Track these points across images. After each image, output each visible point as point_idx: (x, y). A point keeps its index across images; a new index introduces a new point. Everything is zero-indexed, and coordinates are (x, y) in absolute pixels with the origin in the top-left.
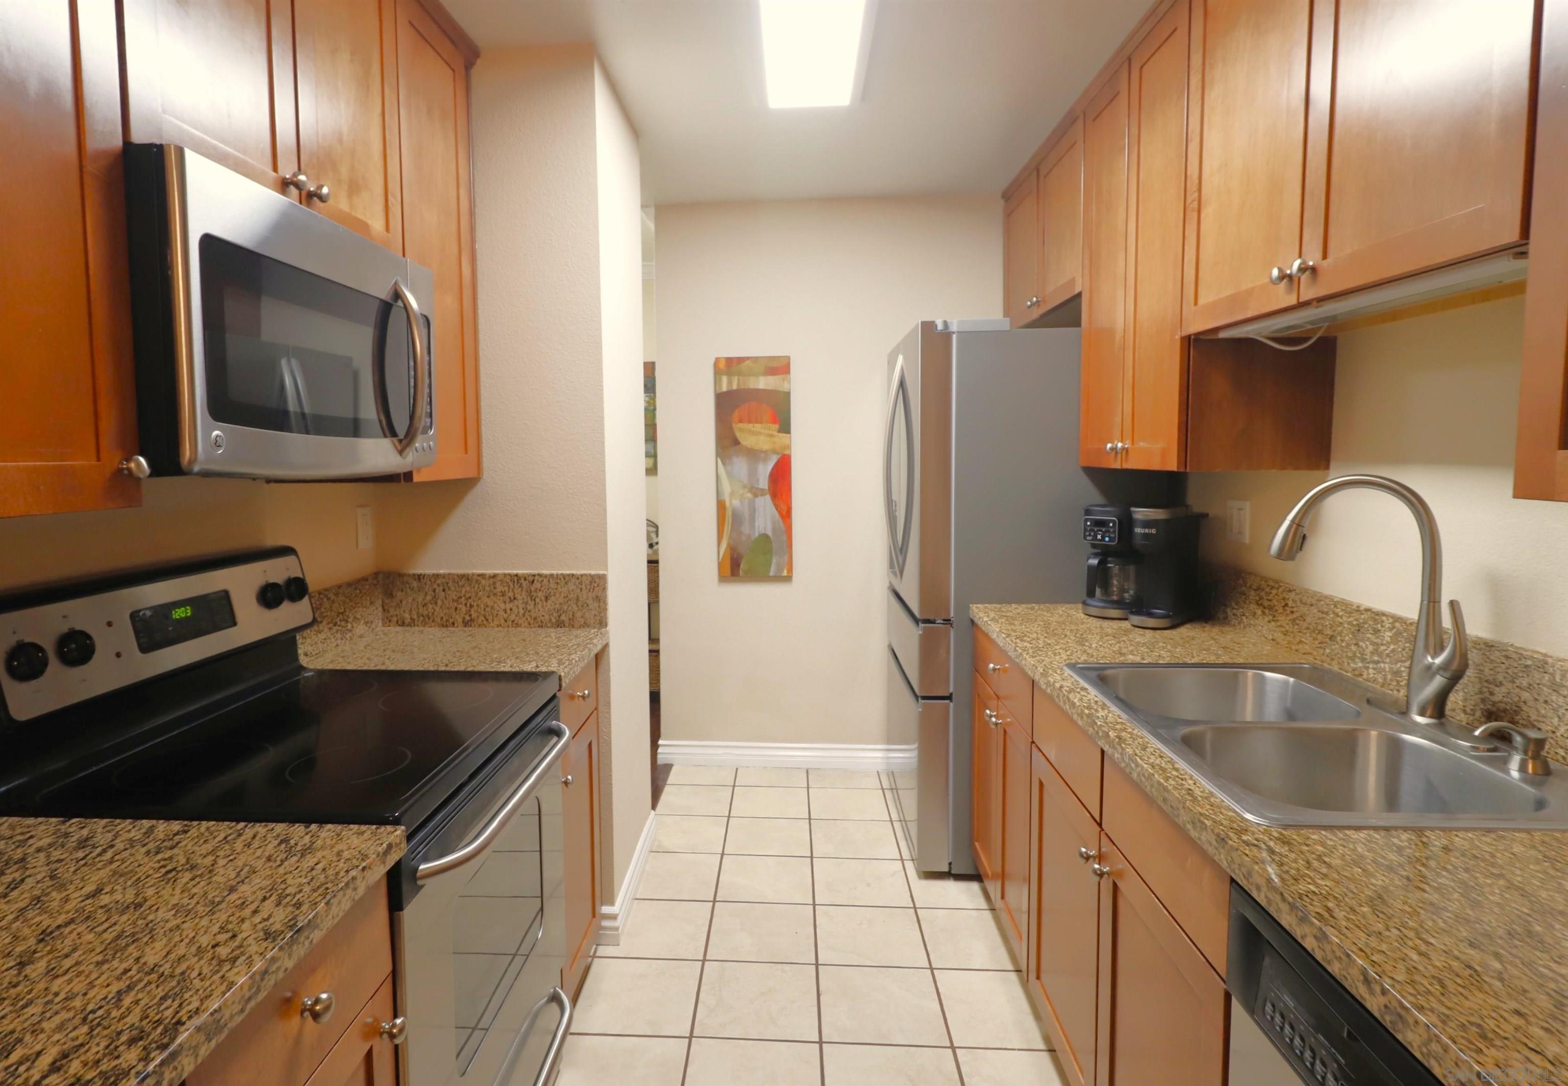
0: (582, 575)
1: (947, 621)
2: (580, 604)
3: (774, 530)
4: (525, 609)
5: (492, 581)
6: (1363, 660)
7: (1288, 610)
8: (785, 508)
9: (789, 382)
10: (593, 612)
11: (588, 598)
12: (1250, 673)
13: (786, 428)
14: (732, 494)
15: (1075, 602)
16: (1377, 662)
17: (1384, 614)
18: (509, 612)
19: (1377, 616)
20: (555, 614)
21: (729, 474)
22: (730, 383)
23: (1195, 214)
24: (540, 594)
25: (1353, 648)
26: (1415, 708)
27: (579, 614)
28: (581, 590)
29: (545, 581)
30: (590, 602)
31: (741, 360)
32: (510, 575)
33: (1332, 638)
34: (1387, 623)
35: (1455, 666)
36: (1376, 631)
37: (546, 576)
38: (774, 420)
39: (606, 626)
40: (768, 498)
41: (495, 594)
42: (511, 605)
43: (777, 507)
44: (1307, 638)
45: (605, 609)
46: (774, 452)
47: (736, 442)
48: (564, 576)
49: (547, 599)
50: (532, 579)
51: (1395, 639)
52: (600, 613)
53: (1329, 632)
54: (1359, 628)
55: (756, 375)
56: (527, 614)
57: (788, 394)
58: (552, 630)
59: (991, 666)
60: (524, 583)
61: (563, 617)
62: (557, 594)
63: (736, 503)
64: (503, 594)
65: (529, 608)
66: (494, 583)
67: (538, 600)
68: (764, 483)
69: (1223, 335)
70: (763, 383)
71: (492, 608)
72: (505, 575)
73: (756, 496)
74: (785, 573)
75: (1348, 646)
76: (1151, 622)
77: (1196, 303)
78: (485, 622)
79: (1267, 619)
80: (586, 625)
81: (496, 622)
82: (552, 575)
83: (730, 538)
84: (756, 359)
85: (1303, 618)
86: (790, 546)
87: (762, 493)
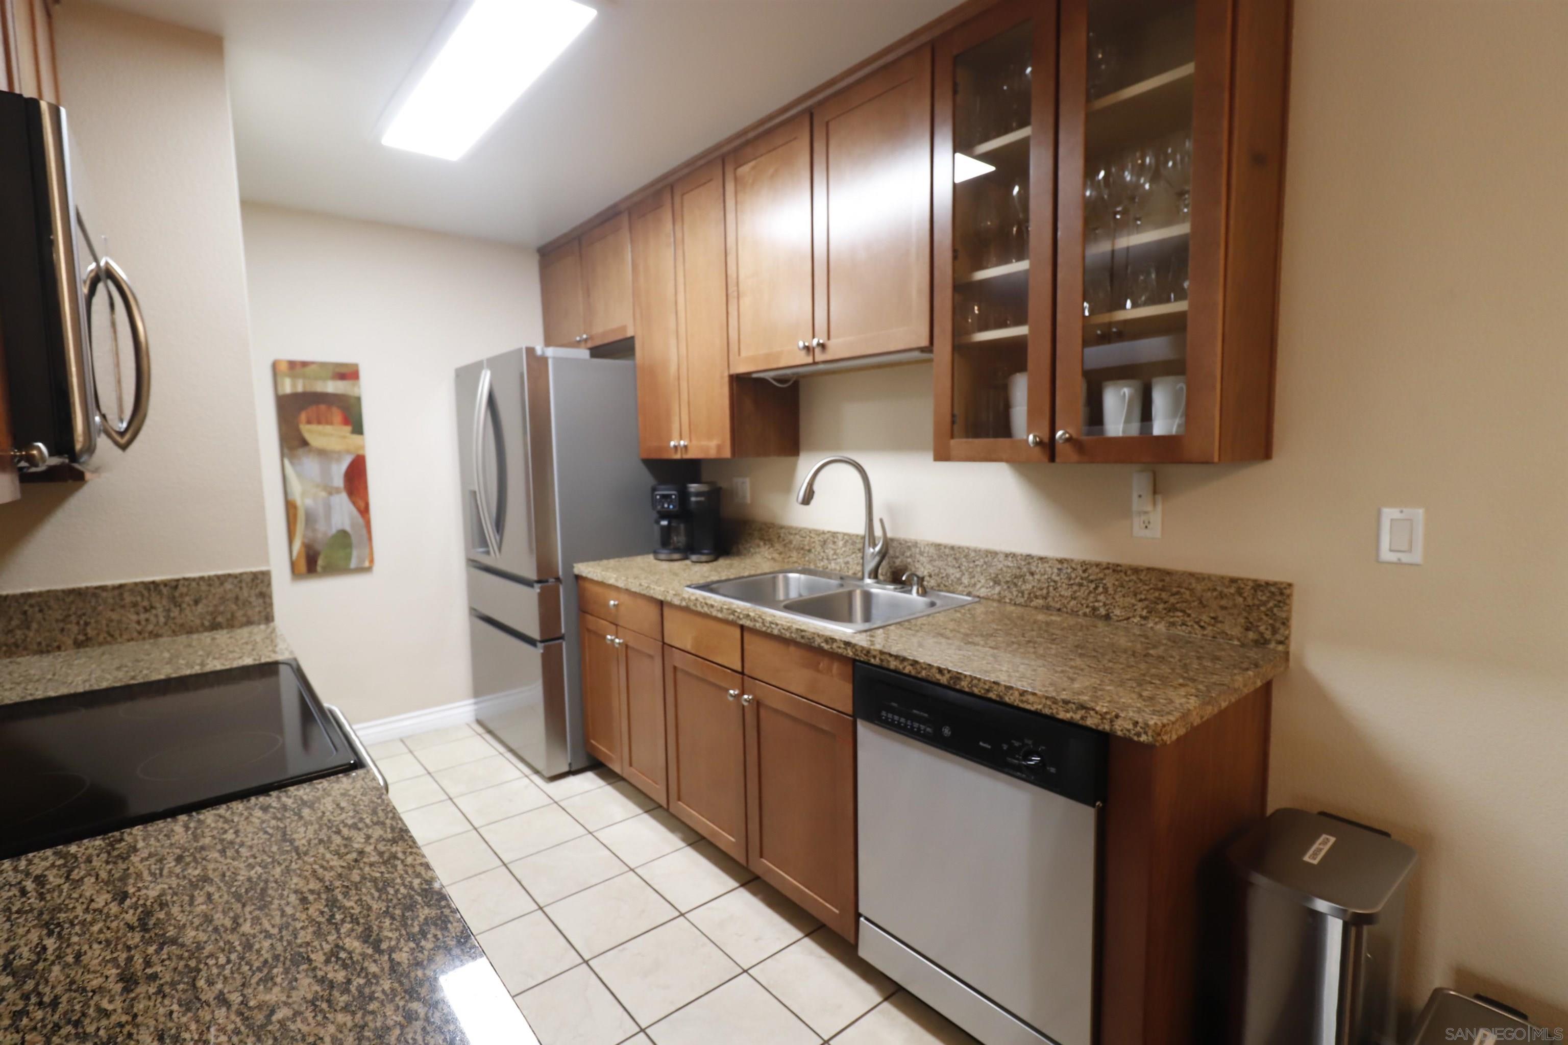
0: (241, 574)
1: (558, 579)
2: (240, 603)
3: (353, 525)
4: (168, 617)
5: (116, 592)
6: (828, 559)
7: (781, 539)
8: (362, 505)
9: (359, 387)
10: (257, 609)
11: (250, 596)
12: (781, 576)
13: (358, 429)
14: (304, 494)
15: (648, 553)
16: (836, 559)
17: (837, 533)
18: (143, 623)
19: (834, 534)
20: (209, 617)
21: (300, 475)
22: (294, 385)
23: (736, 300)
24: (187, 599)
25: (822, 554)
26: (866, 575)
27: (239, 614)
28: (241, 588)
29: (194, 584)
30: (253, 599)
31: (304, 364)
32: (143, 583)
33: (809, 551)
34: (840, 537)
35: (883, 551)
36: (834, 543)
37: (194, 579)
38: (346, 421)
39: (273, 620)
40: (344, 496)
41: (123, 607)
42: (147, 615)
43: (354, 503)
44: (794, 554)
45: (271, 605)
46: (348, 452)
47: (305, 443)
48: (218, 577)
49: (196, 602)
50: (174, 585)
51: (845, 545)
52: (265, 608)
53: (807, 548)
54: (824, 543)
55: (324, 379)
56: (170, 622)
57: (358, 399)
58: (206, 634)
59: (612, 603)
60: (165, 591)
61: (220, 619)
62: (210, 597)
63: (309, 502)
64: (135, 605)
65: (172, 615)
66: (121, 594)
67: (184, 606)
68: (339, 481)
69: (755, 376)
70: (332, 387)
71: (120, 622)
72: (136, 584)
73: (330, 494)
74: (367, 564)
75: (819, 553)
76: (704, 558)
77: (739, 354)
78: (109, 639)
79: (767, 547)
80: (249, 623)
81: (125, 637)
82: (202, 578)
83: (304, 536)
84: (323, 365)
85: (791, 542)
86: (370, 539)
87: (338, 491)
